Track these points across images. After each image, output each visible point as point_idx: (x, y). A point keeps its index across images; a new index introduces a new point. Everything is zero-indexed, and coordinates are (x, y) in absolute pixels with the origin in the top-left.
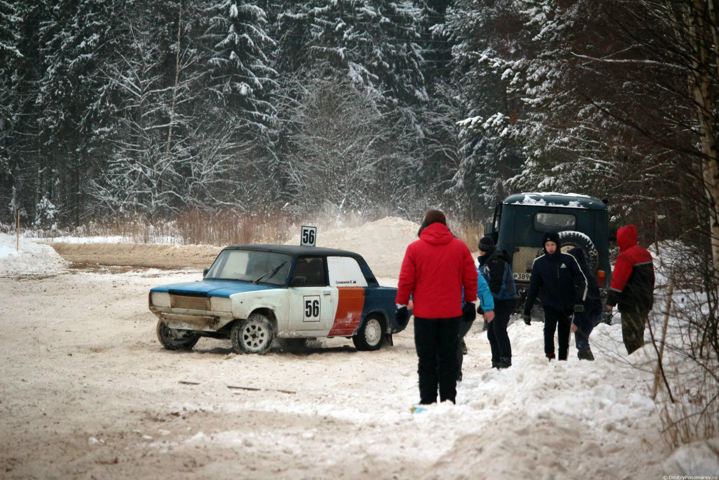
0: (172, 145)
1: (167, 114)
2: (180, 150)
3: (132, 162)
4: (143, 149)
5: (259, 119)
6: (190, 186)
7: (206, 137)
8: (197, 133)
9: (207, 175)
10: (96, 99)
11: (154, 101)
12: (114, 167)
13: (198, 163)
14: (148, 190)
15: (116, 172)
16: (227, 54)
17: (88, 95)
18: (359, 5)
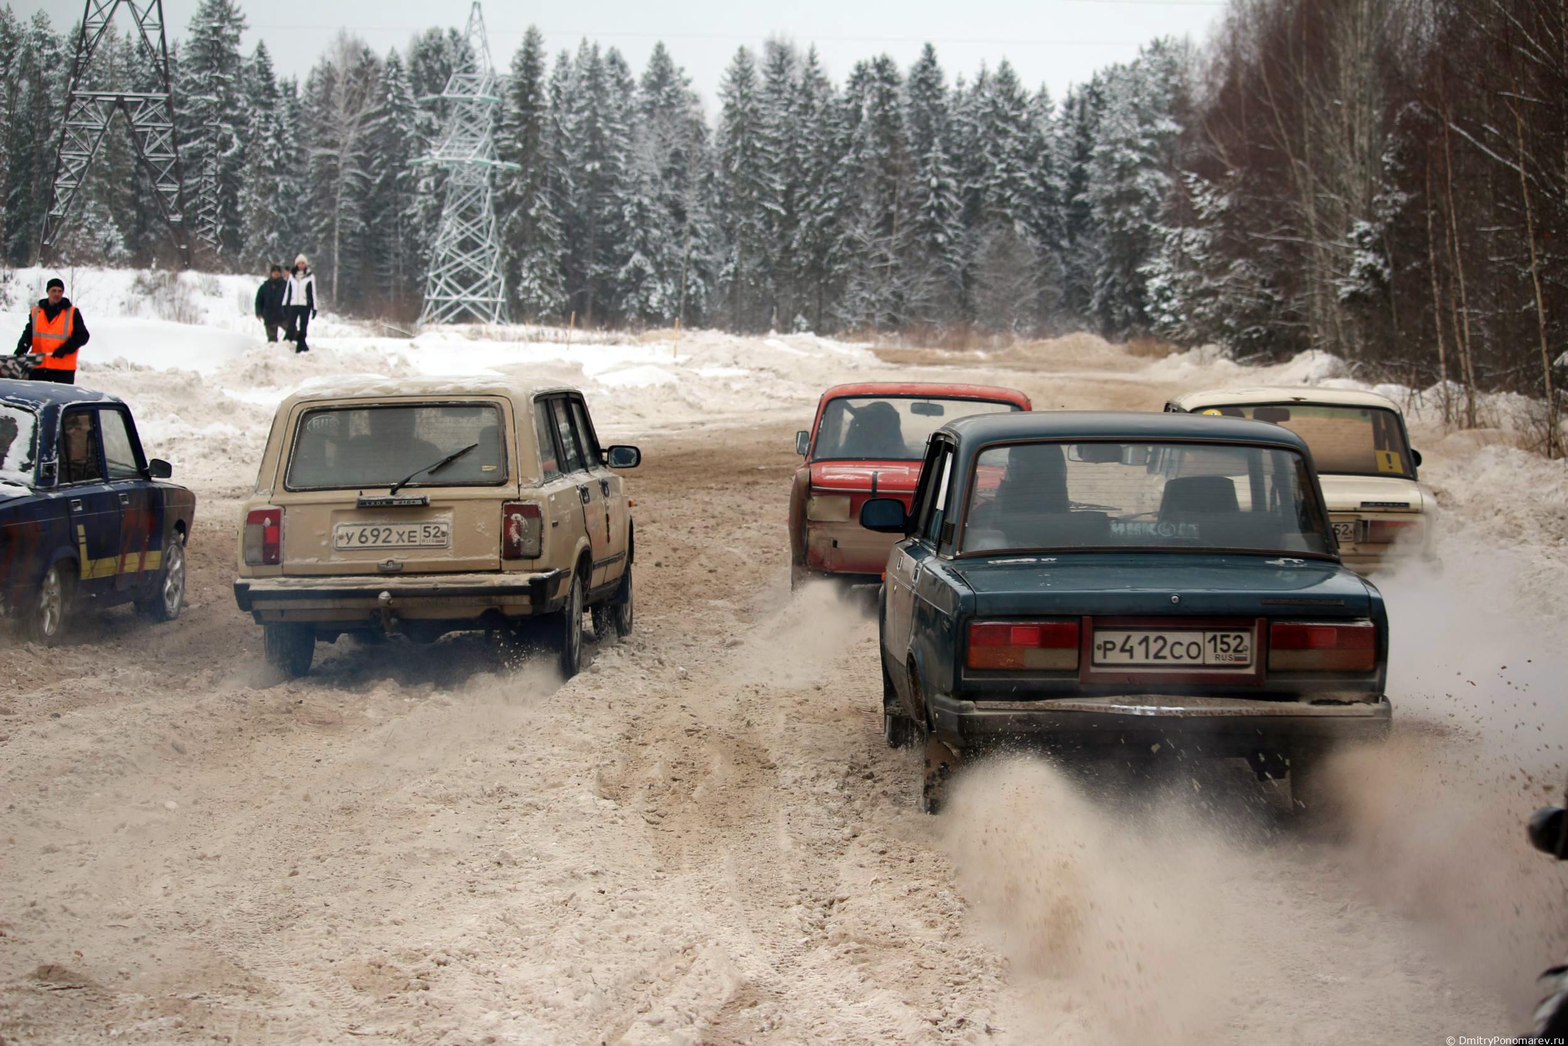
0: (890, 278)
1: (887, 256)
2: (896, 282)
3: (862, 290)
4: (869, 280)
5: (951, 260)
6: (903, 308)
7: (915, 273)
8: (908, 270)
9: (915, 300)
10: (836, 245)
11: (878, 247)
12: (848, 294)
13: (909, 291)
14: (873, 311)
15: (850, 297)
16: (929, 213)
17: (830, 241)
18: (1023, 178)
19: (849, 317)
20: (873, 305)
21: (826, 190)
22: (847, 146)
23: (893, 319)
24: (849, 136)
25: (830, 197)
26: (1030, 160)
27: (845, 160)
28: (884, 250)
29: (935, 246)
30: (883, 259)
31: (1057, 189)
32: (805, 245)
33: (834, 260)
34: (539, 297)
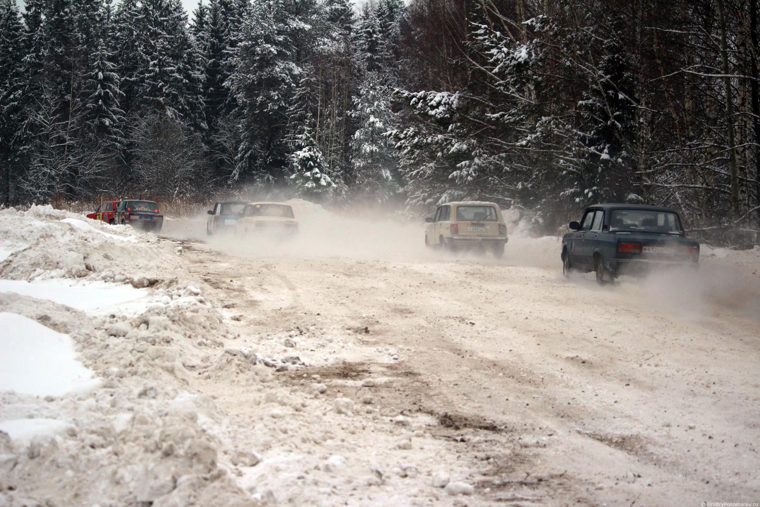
0: (67, 156)
5: (116, 140)
14: (54, 183)
16: (97, 102)
17: (15, 126)
18: (172, 72)
19: (34, 189)
20: (53, 178)
21: (11, 84)
22: (29, 47)
23: (70, 190)
24: (30, 38)
25: (16, 89)
26: (177, 57)
27: (27, 58)
28: (62, 133)
29: (102, 128)
30: (61, 140)
31: (199, 80)
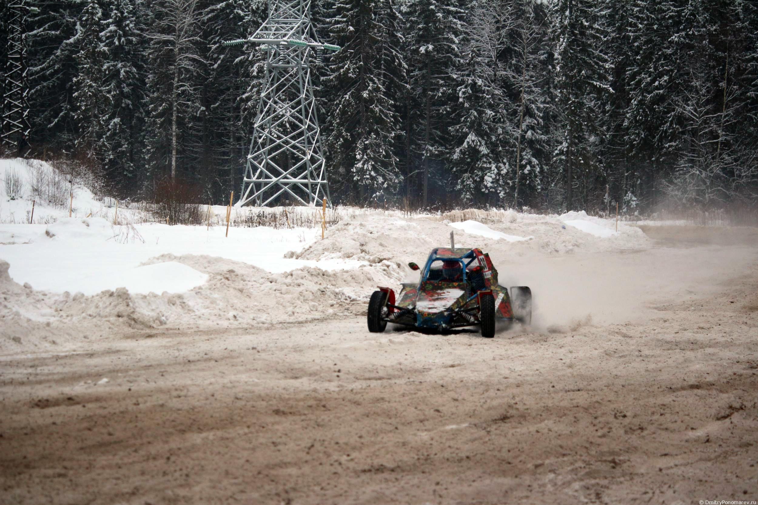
1: (717, 132)
2: (727, 158)
3: (692, 167)
4: (699, 157)
6: (734, 184)
7: (745, 149)
8: (738, 146)
9: (746, 176)
10: (666, 122)
11: (708, 123)
12: (678, 171)
13: (739, 167)
15: (680, 174)
32: (635, 123)
33: (665, 137)
34: (373, 178)
